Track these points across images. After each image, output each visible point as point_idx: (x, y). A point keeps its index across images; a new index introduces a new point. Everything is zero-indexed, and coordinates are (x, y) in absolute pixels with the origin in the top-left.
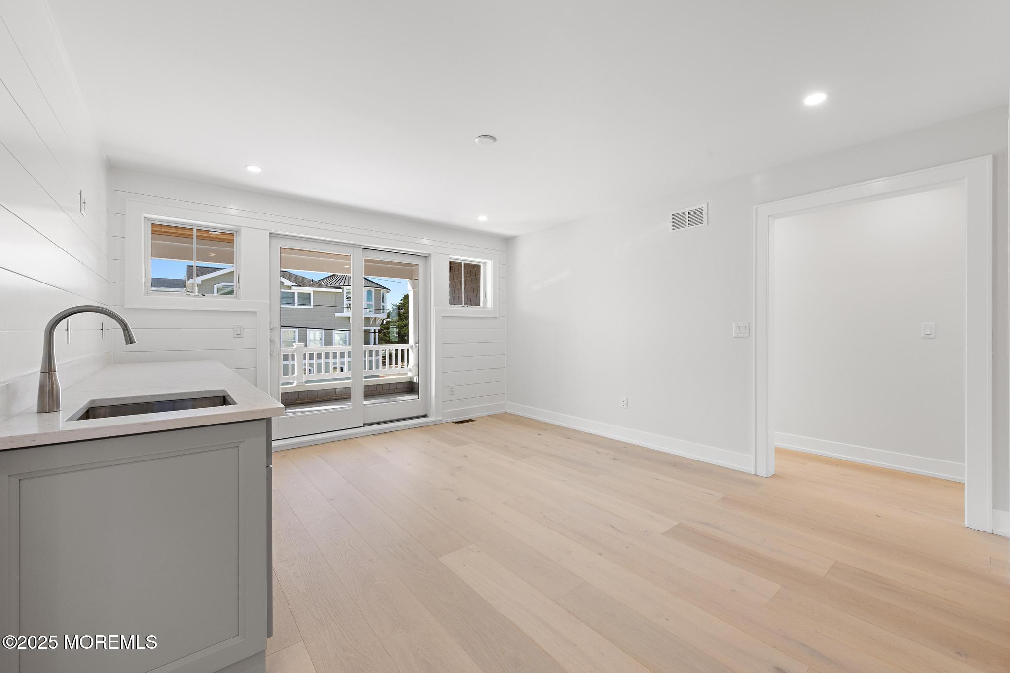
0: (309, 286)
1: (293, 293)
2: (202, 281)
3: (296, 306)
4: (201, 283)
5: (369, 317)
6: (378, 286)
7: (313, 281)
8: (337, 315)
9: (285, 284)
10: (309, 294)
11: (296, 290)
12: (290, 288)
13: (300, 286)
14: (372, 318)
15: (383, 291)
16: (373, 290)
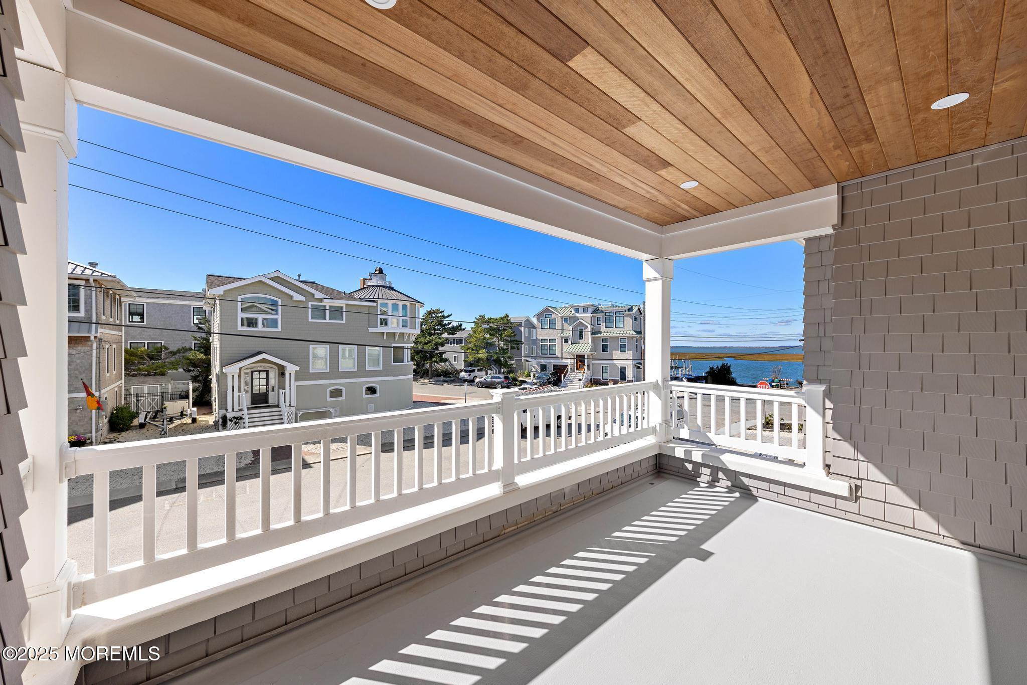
0: (342, 299)
1: (325, 306)
2: (224, 291)
3: (328, 320)
4: (223, 294)
5: (403, 333)
6: (413, 300)
7: (344, 293)
8: (371, 330)
9: (316, 297)
10: (342, 308)
11: (328, 303)
12: (321, 300)
13: (332, 299)
14: (407, 334)
15: (418, 305)
16: (408, 304)
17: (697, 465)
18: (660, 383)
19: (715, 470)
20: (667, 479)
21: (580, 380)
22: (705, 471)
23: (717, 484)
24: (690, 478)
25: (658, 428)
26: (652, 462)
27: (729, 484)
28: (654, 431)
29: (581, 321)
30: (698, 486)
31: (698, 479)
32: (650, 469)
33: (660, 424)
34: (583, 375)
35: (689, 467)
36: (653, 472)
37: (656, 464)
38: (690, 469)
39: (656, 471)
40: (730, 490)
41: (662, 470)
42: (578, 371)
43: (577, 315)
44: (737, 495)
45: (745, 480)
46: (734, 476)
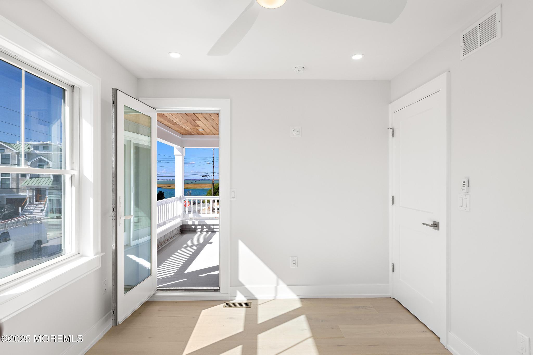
17: (196, 226)
18: (182, 197)
19: (202, 226)
20: (186, 234)
21: (42, 210)
22: (200, 227)
23: (203, 231)
24: (194, 231)
25: (181, 215)
26: (179, 229)
27: (207, 230)
28: (180, 216)
29: (42, 157)
30: (197, 233)
31: (197, 231)
32: (178, 232)
33: (182, 213)
34: (45, 206)
35: (193, 227)
36: (180, 233)
37: (181, 229)
38: (194, 228)
39: (181, 232)
40: (207, 232)
41: (183, 231)
42: (37, 203)
43: (37, 152)
44: (210, 232)
45: (212, 227)
46: (209, 227)
